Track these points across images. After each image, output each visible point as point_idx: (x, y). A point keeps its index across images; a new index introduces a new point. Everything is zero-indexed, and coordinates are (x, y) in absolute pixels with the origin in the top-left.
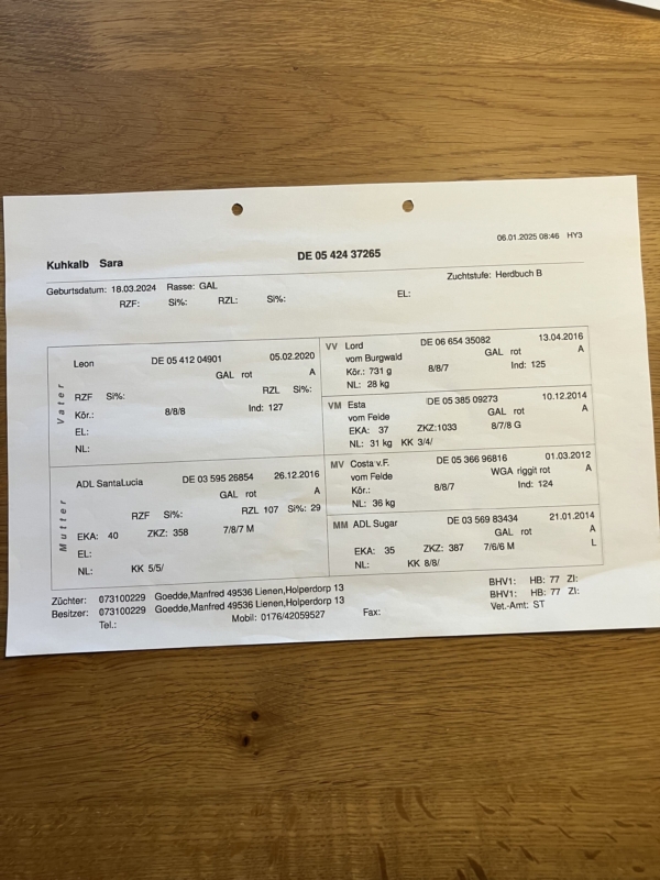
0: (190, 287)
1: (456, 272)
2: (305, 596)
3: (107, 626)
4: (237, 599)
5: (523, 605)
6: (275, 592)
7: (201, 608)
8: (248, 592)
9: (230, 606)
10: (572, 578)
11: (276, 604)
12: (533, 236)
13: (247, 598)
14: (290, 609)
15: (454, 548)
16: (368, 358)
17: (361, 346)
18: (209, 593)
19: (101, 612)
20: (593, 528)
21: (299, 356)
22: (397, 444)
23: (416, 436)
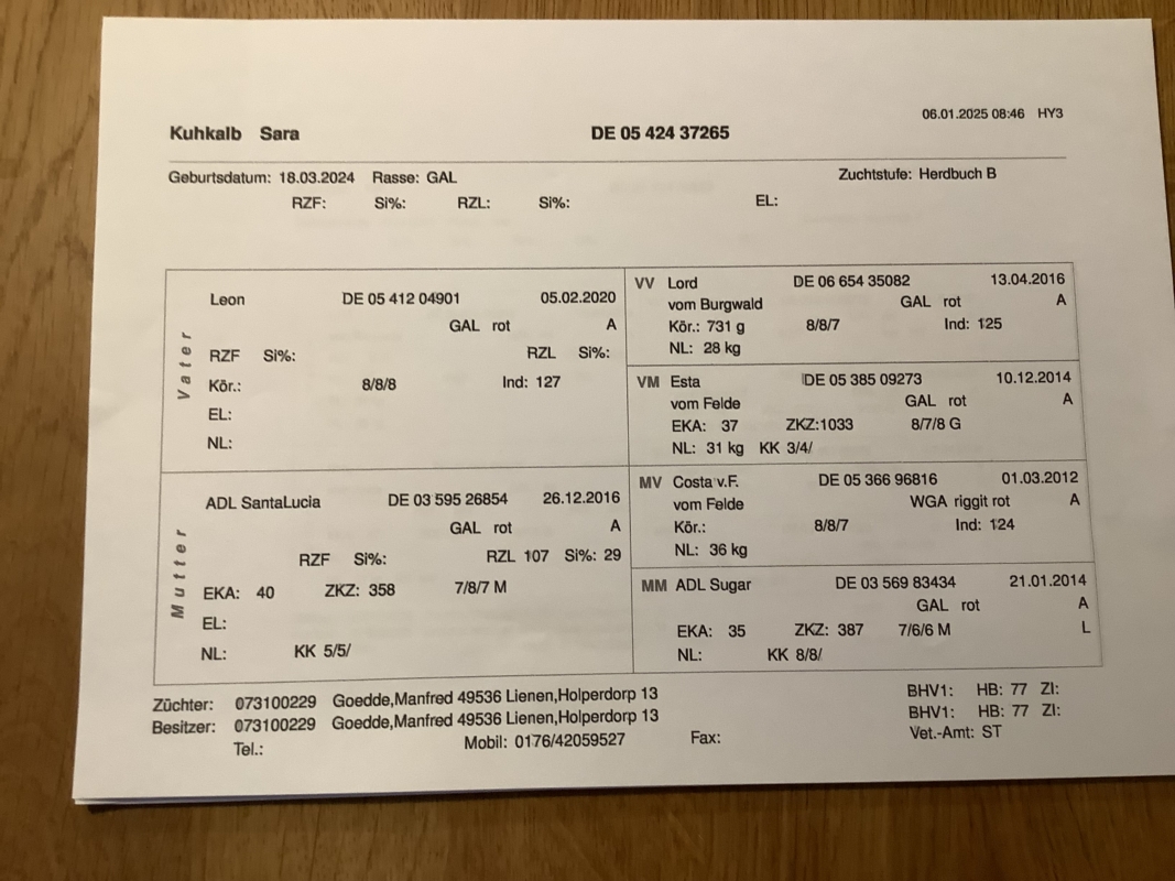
0: (410, 179)
1: (853, 167)
2: (591, 707)
3: (247, 751)
4: (474, 708)
5: (965, 732)
6: (540, 697)
7: (413, 723)
8: (494, 696)
9: (462, 720)
10: (1048, 687)
11: (541, 719)
12: (982, 113)
13: (492, 708)
14: (566, 728)
15: (848, 630)
16: (706, 304)
17: (694, 283)
18: (428, 698)
19: (238, 725)
20: (1083, 602)
21: (590, 297)
22: (752, 452)
23: (784, 437)
